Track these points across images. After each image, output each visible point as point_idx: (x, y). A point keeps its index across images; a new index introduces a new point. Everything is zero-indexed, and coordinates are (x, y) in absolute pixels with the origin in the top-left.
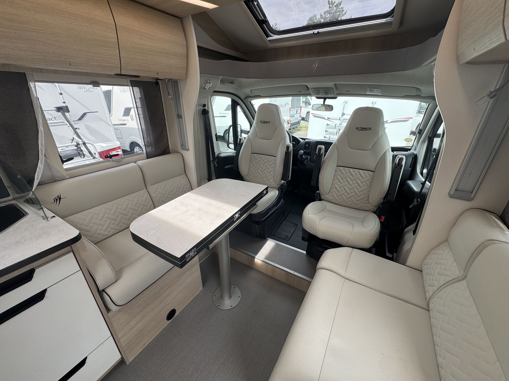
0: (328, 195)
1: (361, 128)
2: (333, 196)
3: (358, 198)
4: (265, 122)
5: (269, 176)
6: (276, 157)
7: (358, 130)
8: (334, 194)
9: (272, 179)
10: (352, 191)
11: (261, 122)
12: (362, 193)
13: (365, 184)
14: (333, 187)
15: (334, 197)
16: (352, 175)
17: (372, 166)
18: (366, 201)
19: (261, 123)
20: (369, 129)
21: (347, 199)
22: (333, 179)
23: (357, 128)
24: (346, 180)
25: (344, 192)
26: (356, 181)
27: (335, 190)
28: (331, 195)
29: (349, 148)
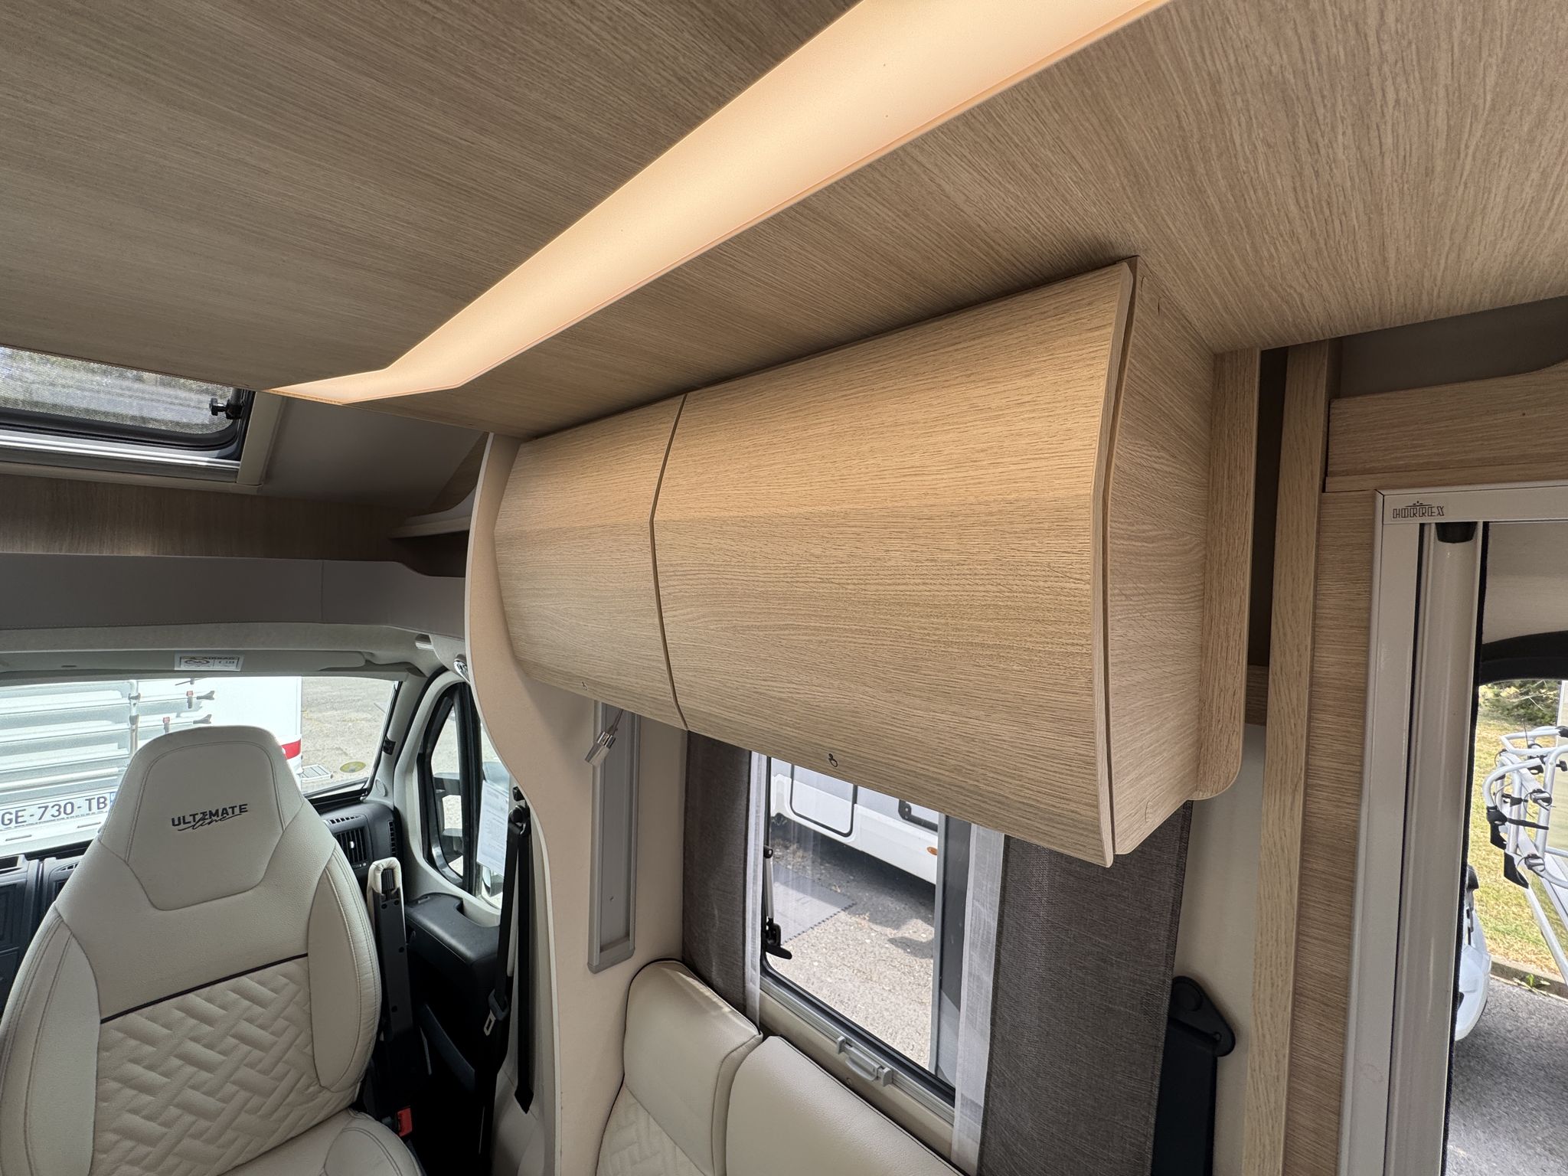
1: (198, 818)
3: (271, 1102)
7: (182, 826)
10: (229, 1089)
12: (280, 1068)
13: (279, 1024)
14: (109, 1137)
16: (204, 1019)
18: (309, 1087)
20: (237, 809)
21: (214, 1139)
22: (99, 1097)
23: (180, 822)
24: (177, 1063)
25: (186, 1119)
26: (235, 1037)
29: (152, 910)
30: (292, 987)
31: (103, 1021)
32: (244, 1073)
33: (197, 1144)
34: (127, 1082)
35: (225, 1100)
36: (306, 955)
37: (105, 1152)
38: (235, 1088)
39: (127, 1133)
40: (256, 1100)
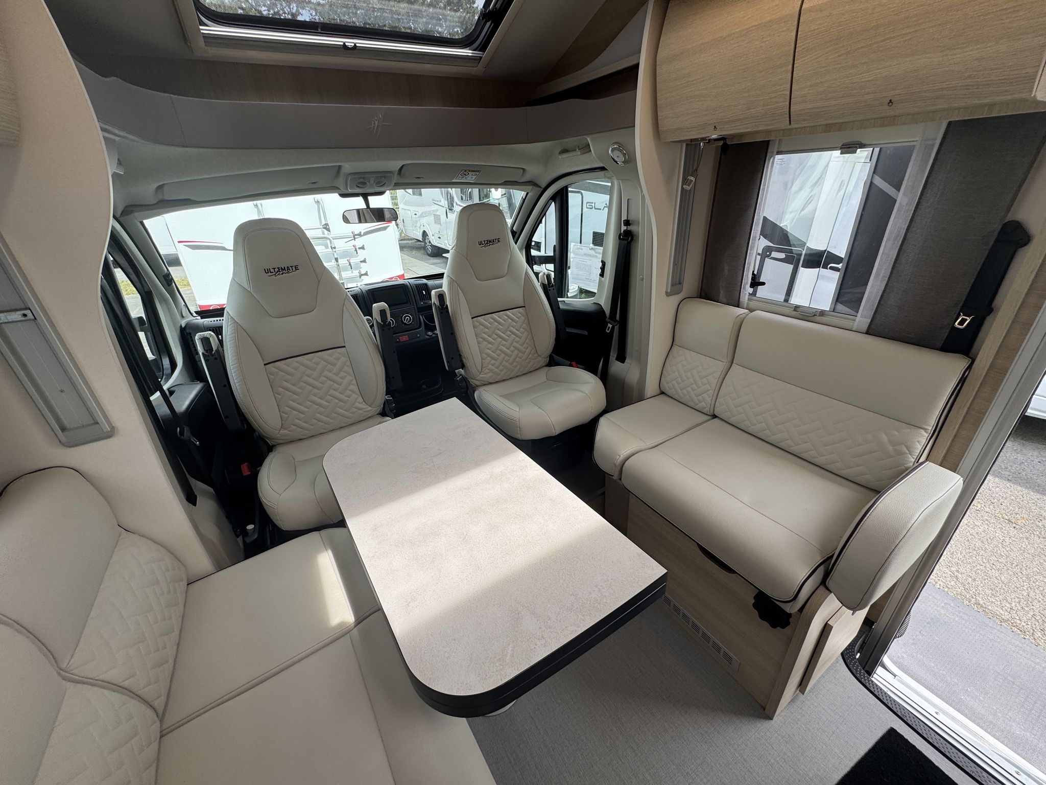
0: (482, 373)
1: (486, 242)
2: (491, 370)
3: (525, 356)
4: (282, 270)
5: (349, 397)
6: (345, 347)
7: (482, 246)
8: (490, 366)
9: (360, 399)
10: (512, 348)
11: (268, 271)
12: (525, 345)
13: (522, 330)
14: (484, 356)
15: (493, 372)
16: (499, 323)
17: (519, 300)
18: (534, 354)
19: (270, 274)
20: (497, 240)
21: (511, 364)
22: (479, 343)
23: (480, 243)
24: (496, 336)
25: (503, 355)
26: (510, 331)
27: (489, 358)
28: (487, 371)
29: (477, 281)
30: (523, 318)
31: (472, 318)
32: (515, 344)
33: (507, 364)
34: (484, 339)
35: (512, 352)
36: (524, 307)
37: (485, 360)
38: (514, 349)
39: (489, 355)
40: (520, 354)
